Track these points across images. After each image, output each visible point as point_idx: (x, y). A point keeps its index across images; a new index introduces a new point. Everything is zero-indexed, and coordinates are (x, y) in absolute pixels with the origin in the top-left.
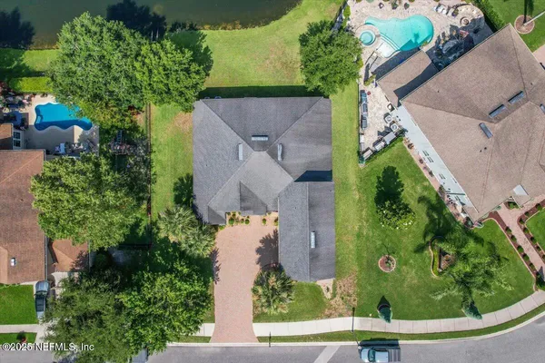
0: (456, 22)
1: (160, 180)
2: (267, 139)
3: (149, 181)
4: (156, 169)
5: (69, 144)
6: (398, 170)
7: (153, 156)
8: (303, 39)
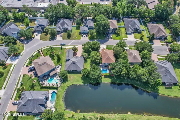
0: (44, 82)
1: (89, 63)
3: (91, 63)
4: (90, 64)
5: (102, 67)
6: (57, 63)
7: (90, 66)
8: (67, 81)
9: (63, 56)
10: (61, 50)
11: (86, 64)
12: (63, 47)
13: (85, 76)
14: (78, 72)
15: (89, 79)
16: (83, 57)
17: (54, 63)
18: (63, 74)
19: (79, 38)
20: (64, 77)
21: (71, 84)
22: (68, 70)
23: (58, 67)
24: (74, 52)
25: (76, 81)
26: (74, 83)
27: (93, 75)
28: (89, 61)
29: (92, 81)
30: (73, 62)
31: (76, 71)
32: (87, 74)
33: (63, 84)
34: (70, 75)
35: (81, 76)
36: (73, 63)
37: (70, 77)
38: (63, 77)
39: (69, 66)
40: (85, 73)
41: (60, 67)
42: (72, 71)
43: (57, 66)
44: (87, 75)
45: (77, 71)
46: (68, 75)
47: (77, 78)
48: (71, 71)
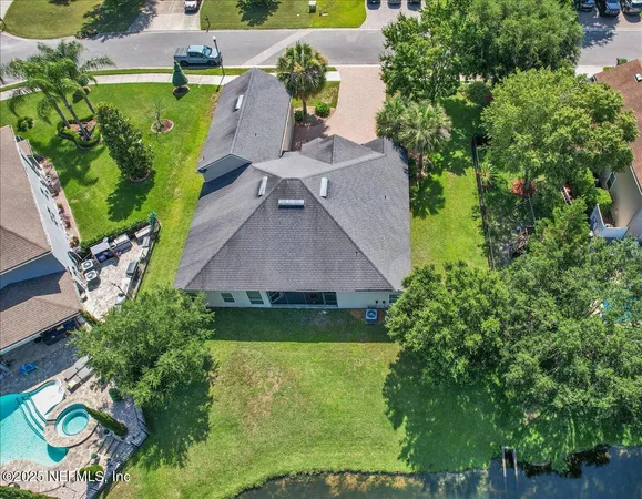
1: (466, 211)
2: (281, 202)
6: (107, 217)
7: (482, 241)
8: (201, 432)
9: (187, 152)
10: (171, 104)
11: (431, 222)
12: (194, 79)
13: (440, 373)
14: (346, 313)
15: (488, 409)
16: (398, 145)
17: (82, 214)
18: (131, 335)
19: (345, 17)
20: (151, 377)
21: (255, 477)
22: (219, 284)
23: (111, 257)
24: (300, 118)
25: (314, 426)
26: (296, 462)
27: (581, 365)
28: (460, 191)
29: (534, 437)
30: (281, 187)
31: (314, 298)
32: (488, 341)
33: (134, 473)
34: (247, 348)
35: (378, 359)
36: (285, 198)
37: (241, 377)
38: (136, 375)
39: (231, 242)
40: (447, 320)
41: (137, 253)
42: (274, 296)
43: (95, 250)
44: (486, 358)
45: (331, 298)
46: (220, 350)
47: (334, 394)
48: (255, 296)
